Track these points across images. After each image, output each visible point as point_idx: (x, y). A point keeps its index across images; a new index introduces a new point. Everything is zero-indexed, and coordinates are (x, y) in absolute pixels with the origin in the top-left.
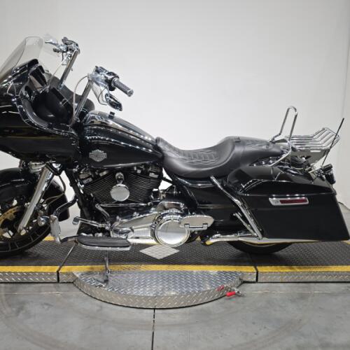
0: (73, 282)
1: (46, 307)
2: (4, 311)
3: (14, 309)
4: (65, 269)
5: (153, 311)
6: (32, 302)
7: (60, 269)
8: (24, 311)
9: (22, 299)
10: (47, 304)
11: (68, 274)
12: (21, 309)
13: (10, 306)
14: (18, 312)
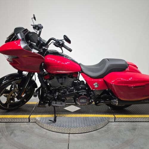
0: (36, 122)
1: (23, 132)
2: (5, 134)
3: (9, 133)
4: (32, 116)
5: (68, 134)
6: (17, 130)
7: (30, 116)
8: (13, 134)
9: (13, 129)
10: (23, 131)
11: (33, 118)
12: (12, 133)
13: (7, 131)
14: (11, 134)
